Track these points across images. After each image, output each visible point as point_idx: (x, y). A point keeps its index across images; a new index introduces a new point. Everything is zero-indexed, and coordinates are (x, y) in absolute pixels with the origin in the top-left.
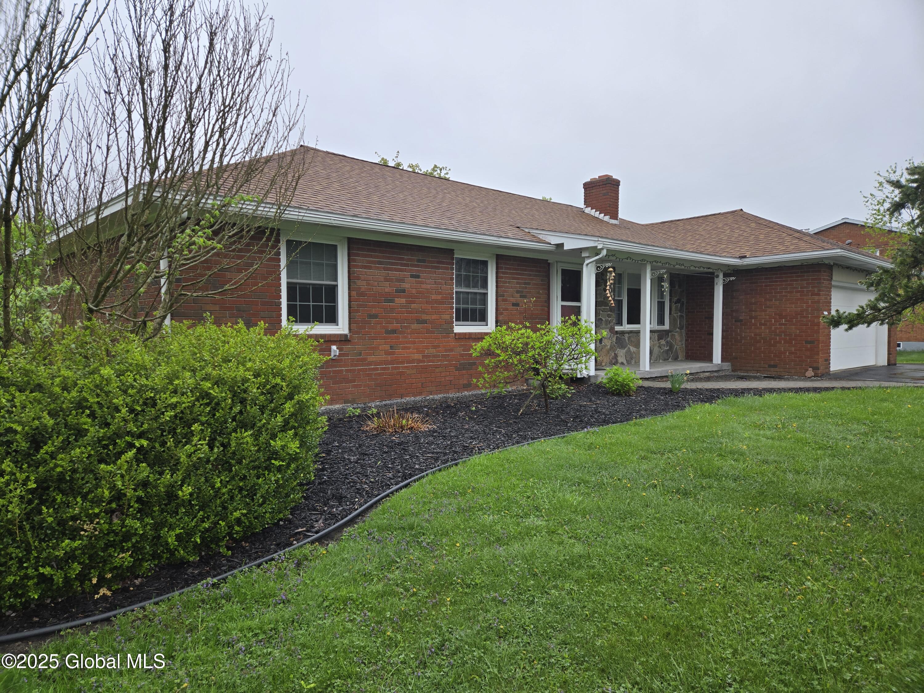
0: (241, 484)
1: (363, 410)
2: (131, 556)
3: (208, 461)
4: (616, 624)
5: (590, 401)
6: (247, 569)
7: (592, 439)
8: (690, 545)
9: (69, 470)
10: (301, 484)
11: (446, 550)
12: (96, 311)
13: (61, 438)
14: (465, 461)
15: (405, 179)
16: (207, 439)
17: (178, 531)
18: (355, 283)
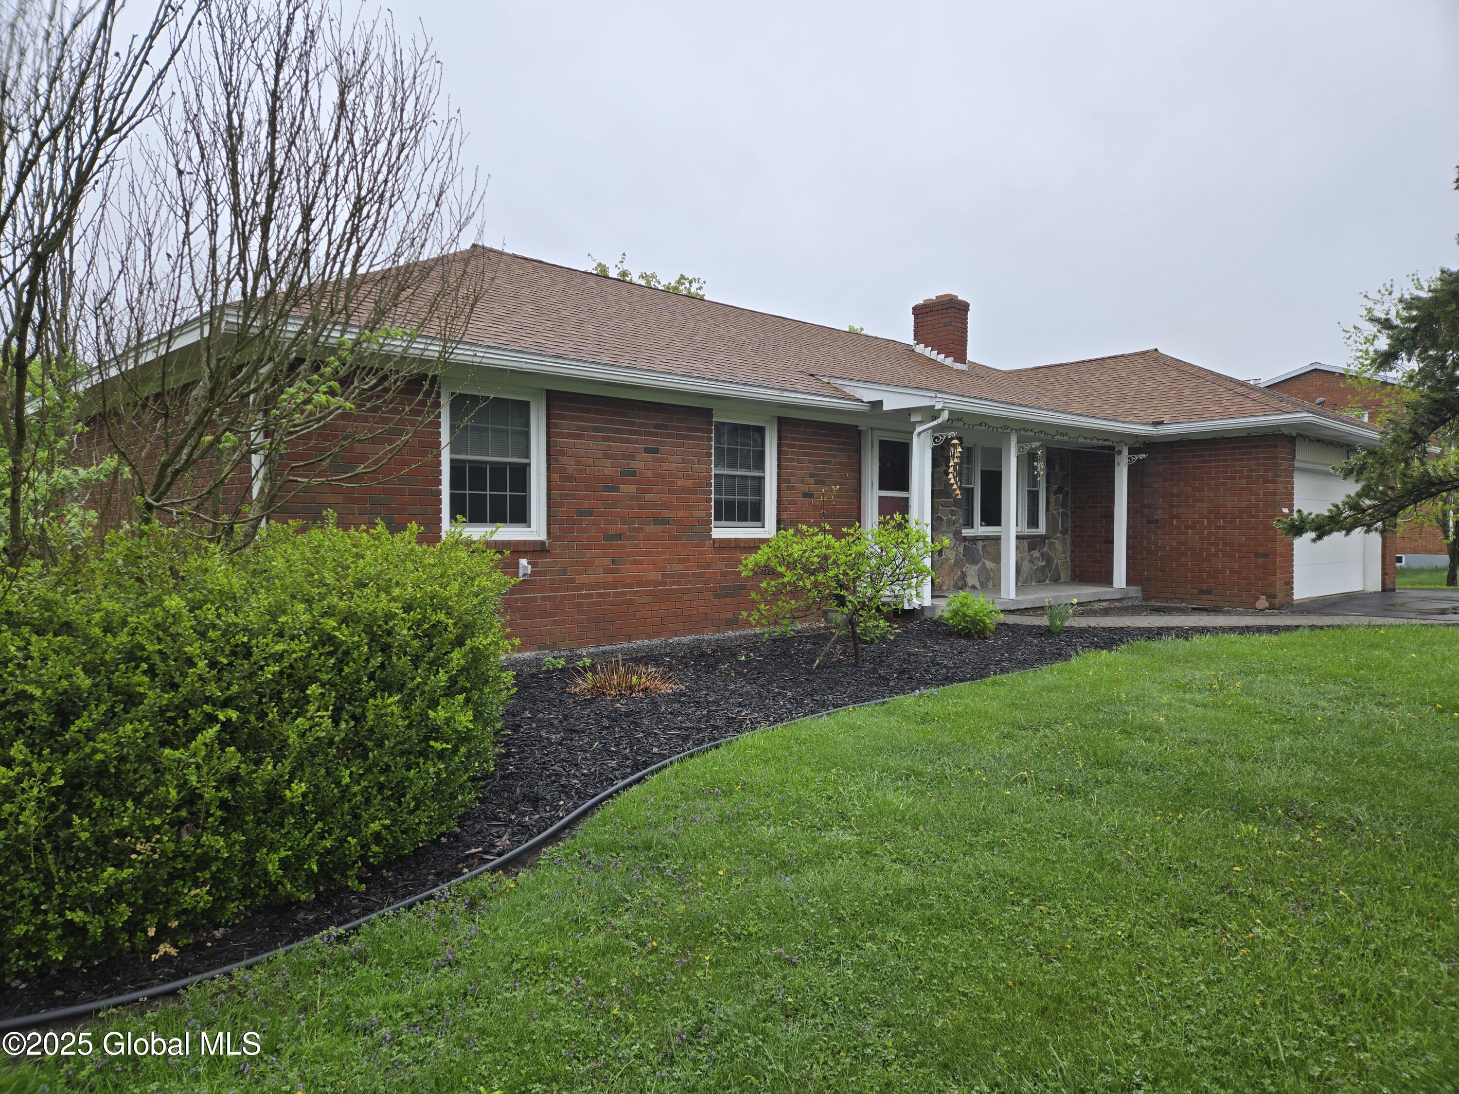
0: (382, 779)
1: (569, 660)
2: (209, 893)
3: (331, 743)
4: (965, 995)
5: (924, 647)
6: (391, 913)
7: (927, 706)
8: (1079, 872)
9: (115, 758)
10: (473, 779)
11: (702, 881)
12: (157, 508)
13: (103, 708)
14: (730, 742)
15: (635, 299)
16: (331, 708)
17: (283, 853)
18: (557, 460)
